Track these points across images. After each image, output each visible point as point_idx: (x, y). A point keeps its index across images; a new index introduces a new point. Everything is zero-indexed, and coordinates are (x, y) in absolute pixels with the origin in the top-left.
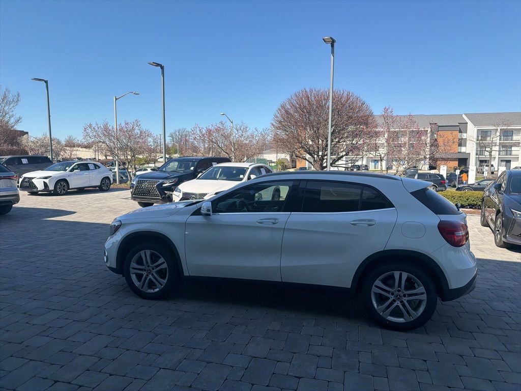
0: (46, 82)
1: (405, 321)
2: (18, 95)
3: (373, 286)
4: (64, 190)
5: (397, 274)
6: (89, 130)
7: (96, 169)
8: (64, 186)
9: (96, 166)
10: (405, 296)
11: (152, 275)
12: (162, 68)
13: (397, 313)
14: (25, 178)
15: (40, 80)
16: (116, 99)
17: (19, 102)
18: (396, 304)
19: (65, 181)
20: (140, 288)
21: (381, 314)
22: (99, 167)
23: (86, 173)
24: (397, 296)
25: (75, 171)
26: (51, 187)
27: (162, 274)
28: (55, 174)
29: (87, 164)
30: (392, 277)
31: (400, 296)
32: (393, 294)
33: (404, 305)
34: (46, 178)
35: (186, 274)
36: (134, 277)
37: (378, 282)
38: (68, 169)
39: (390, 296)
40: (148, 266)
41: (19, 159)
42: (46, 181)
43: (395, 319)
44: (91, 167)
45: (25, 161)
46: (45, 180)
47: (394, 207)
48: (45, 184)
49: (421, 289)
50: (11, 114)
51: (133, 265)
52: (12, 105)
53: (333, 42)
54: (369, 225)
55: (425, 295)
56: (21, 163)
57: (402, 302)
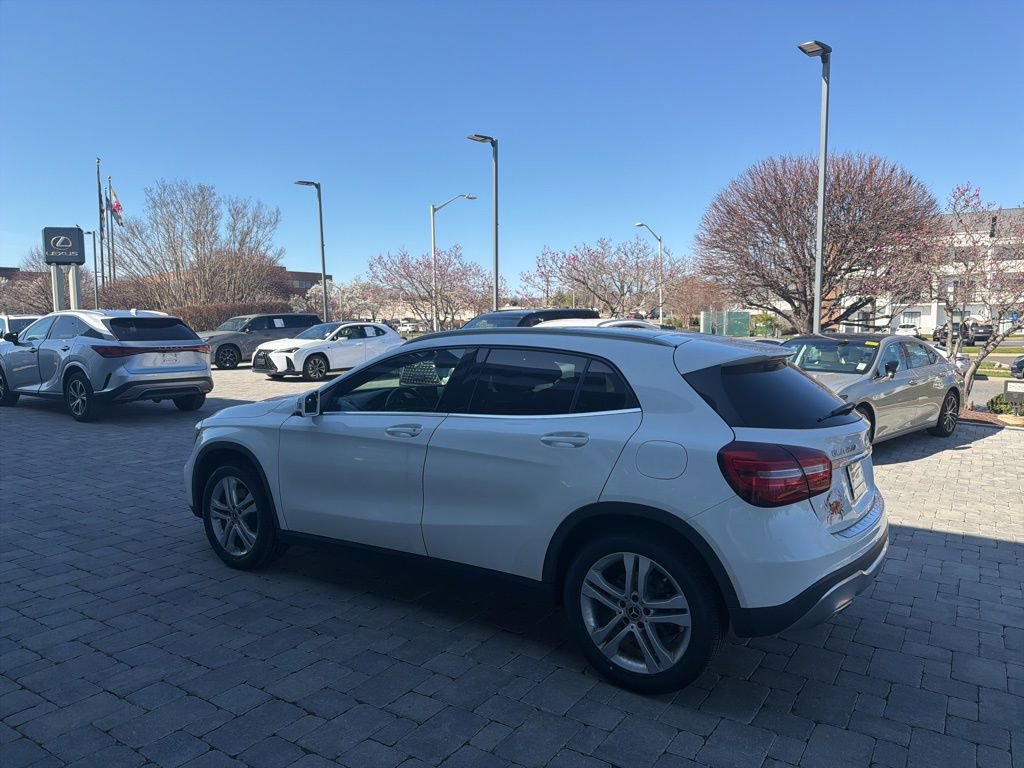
0: (318, 186)
1: (647, 672)
2: (278, 210)
3: (585, 583)
4: (321, 372)
5: (629, 559)
6: (378, 268)
7: (378, 335)
8: (321, 365)
9: (379, 332)
10: (647, 612)
11: (239, 523)
12: (494, 144)
13: (631, 648)
14: (260, 351)
15: (308, 183)
16: (435, 210)
17: (279, 224)
18: (628, 629)
19: (322, 356)
20: (223, 545)
21: (600, 647)
22: (384, 333)
23: (359, 342)
24: (631, 611)
25: (340, 339)
26: (299, 367)
27: (251, 521)
28: (304, 344)
29: (363, 327)
30: (620, 565)
31: (637, 611)
32: (623, 605)
33: (644, 634)
34: (290, 351)
35: (283, 526)
36: (216, 525)
37: (595, 575)
38: (329, 336)
39: (616, 607)
40: (234, 507)
41: (270, 320)
42: (291, 356)
43: (630, 662)
44: (370, 332)
45: (279, 323)
46: (289, 355)
47: (639, 406)
48: (289, 361)
49: (679, 600)
50: (267, 243)
51: (216, 503)
52: (268, 229)
53: (824, 52)
54: (577, 445)
55: (688, 615)
56: (272, 326)
57: (641, 625)
